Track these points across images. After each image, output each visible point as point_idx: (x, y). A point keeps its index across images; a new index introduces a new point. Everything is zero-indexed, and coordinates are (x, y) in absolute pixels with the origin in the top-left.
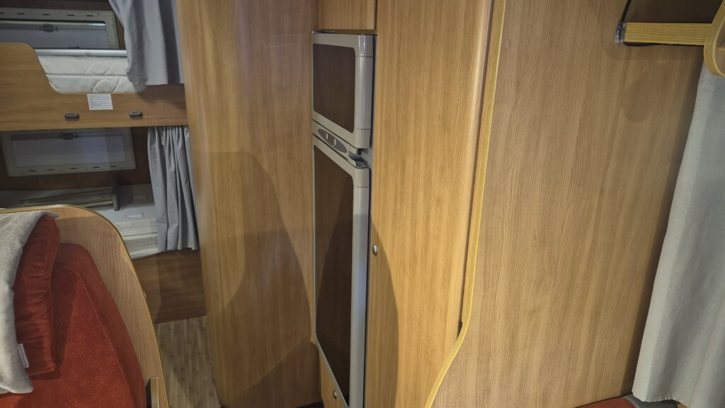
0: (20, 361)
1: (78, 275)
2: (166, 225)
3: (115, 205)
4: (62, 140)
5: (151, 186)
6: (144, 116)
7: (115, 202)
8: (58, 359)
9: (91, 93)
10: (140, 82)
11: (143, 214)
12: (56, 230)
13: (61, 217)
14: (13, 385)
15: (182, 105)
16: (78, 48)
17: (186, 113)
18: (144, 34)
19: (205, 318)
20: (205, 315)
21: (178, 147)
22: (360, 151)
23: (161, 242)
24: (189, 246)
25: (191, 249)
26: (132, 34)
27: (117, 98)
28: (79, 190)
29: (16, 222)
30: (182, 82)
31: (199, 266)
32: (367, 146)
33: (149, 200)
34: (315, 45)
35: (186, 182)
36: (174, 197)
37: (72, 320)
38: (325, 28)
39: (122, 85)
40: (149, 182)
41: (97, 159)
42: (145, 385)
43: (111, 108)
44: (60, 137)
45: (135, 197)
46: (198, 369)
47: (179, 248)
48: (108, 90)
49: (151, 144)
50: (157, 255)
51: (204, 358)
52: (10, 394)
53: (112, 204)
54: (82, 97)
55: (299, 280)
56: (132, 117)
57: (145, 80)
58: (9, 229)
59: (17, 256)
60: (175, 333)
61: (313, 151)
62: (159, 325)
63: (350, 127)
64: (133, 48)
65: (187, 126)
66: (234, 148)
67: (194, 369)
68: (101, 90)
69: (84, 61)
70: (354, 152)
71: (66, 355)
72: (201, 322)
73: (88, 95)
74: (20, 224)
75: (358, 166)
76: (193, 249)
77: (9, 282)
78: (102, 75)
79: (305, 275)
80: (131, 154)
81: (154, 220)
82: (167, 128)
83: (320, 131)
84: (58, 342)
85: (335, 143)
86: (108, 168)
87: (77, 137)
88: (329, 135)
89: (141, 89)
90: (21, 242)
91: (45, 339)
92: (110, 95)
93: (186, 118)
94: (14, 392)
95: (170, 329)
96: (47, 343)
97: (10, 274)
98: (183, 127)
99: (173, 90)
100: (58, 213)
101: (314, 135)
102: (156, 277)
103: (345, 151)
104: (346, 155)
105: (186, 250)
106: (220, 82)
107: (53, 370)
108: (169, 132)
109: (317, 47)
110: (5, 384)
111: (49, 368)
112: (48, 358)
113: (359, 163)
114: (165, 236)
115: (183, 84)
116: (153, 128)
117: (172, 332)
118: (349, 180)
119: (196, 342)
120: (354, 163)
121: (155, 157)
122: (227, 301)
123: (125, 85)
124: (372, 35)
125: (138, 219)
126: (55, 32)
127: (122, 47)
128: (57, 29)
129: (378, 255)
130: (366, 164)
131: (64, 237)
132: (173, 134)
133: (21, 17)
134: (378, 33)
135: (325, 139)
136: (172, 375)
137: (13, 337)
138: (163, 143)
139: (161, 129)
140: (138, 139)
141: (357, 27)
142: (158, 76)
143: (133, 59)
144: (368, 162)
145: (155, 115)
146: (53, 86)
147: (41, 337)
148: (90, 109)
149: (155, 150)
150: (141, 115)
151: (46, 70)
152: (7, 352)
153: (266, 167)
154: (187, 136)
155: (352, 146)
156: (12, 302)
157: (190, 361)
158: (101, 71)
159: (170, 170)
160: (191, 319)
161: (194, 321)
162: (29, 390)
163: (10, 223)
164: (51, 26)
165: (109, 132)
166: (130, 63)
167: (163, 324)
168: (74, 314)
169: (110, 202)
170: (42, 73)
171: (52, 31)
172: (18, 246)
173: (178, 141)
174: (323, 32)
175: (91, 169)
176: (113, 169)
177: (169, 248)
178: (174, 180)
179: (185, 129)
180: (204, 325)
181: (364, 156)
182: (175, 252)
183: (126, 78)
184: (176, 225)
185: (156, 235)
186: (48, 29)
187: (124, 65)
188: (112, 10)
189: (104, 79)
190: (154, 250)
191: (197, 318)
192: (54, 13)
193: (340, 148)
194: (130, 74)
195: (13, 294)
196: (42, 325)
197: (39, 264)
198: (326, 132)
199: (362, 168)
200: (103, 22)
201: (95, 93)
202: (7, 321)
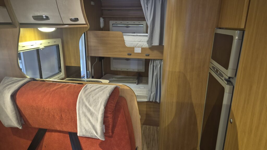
0: (103, 130)
1: (122, 107)
2: (151, 92)
3: (137, 83)
4: (126, 61)
5: (148, 79)
6: (150, 55)
7: (137, 82)
8: (113, 132)
9: (136, 47)
10: (150, 44)
11: (144, 87)
12: (119, 92)
13: (121, 88)
14: (100, 137)
15: (162, 53)
16: (134, 33)
17: (163, 55)
18: (154, 29)
19: (159, 127)
20: (159, 126)
21: (159, 66)
22: (230, 78)
23: (148, 98)
24: (157, 101)
25: (157, 102)
26: (150, 29)
27: (143, 49)
28: (128, 76)
29: (109, 88)
30: (163, 45)
31: (159, 108)
32: (234, 76)
33: (147, 83)
34: (216, 33)
35: (159, 79)
36: (155, 83)
37: (118, 121)
38: (221, 27)
39: (145, 45)
40: (148, 77)
41: (134, 67)
42: (136, 148)
43: (140, 52)
44: (125, 60)
45: (143, 81)
46: (154, 145)
47: (154, 101)
48: (141, 46)
49: (150, 65)
50: (147, 102)
51: (156, 142)
52: (99, 139)
53: (136, 83)
54: (133, 48)
55: (195, 124)
56: (146, 55)
57: (152, 44)
58: (107, 90)
59: (107, 99)
60: (148, 130)
61: (209, 74)
62: (144, 126)
63: (226, 67)
64: (150, 33)
65: (163, 60)
66: (177, 70)
67: (152, 145)
68: (139, 46)
69: (135, 37)
70: (227, 78)
71: (115, 131)
72: (157, 128)
73: (135, 48)
74: (110, 89)
75: (228, 84)
76: (158, 102)
77: (104, 106)
78: (140, 42)
79: (198, 122)
80: (144, 67)
81: (147, 90)
82: (156, 60)
83: (213, 67)
84: (114, 127)
85: (219, 73)
86: (136, 71)
87: (130, 60)
88: (216, 69)
89: (150, 46)
90: (109, 94)
91: (110, 125)
92: (141, 48)
93: (163, 57)
94: (100, 139)
95: (147, 128)
96: (111, 127)
97: (105, 104)
98: (161, 60)
99: (160, 48)
100: (120, 87)
101: (210, 68)
102: (145, 109)
103: (223, 77)
104: (223, 79)
105: (156, 102)
106: (176, 46)
107: (111, 135)
108: (157, 61)
109: (216, 35)
110: (98, 136)
111: (110, 134)
112: (110, 131)
113: (229, 82)
114: (150, 96)
115: (163, 46)
116: (152, 59)
117: (147, 129)
118: (223, 89)
119: (155, 135)
120: (226, 82)
121: (151, 69)
122: (167, 125)
123: (146, 45)
124: (243, 31)
125: (143, 89)
126: (129, 28)
127: (147, 33)
128: (130, 27)
129: (233, 123)
130: (232, 83)
131: (121, 94)
132: (158, 62)
133: (121, 23)
134: (246, 30)
135: (215, 71)
136: (145, 144)
137: (103, 122)
138: (154, 65)
139: (154, 60)
140: (147, 62)
141: (236, 27)
142: (156, 42)
143: (150, 37)
144: (233, 83)
145: (153, 55)
146: (126, 44)
147: (109, 124)
148: (135, 52)
149: (151, 67)
150: (149, 55)
151: (125, 40)
152: (100, 126)
153: (188, 78)
154: (162, 63)
155: (226, 75)
156: (104, 112)
157: (152, 142)
158: (139, 41)
159: (155, 74)
160: (154, 127)
161: (155, 128)
162: (104, 140)
163: (107, 88)
164: (129, 26)
165: (139, 60)
166: (148, 38)
167: (145, 126)
168: (119, 119)
169: (136, 82)
170: (124, 41)
171: (128, 27)
172: (108, 95)
173: (159, 64)
174: (220, 28)
175: (132, 70)
176: (138, 71)
177: (150, 100)
178: (156, 77)
179: (162, 61)
180: (158, 130)
181: (231, 80)
182: (152, 102)
183: (146, 43)
184: (154, 93)
185: (147, 95)
186: (127, 27)
187: (146, 39)
188: (146, 21)
189: (140, 43)
190: (146, 100)
191: (156, 127)
192: (130, 22)
193: (221, 75)
194: (148, 42)
195: (105, 110)
196: (110, 120)
197: (112, 102)
198: (215, 68)
199: (230, 85)
200: (143, 25)
201: (137, 47)
202: (102, 117)
